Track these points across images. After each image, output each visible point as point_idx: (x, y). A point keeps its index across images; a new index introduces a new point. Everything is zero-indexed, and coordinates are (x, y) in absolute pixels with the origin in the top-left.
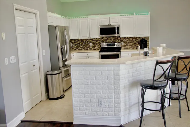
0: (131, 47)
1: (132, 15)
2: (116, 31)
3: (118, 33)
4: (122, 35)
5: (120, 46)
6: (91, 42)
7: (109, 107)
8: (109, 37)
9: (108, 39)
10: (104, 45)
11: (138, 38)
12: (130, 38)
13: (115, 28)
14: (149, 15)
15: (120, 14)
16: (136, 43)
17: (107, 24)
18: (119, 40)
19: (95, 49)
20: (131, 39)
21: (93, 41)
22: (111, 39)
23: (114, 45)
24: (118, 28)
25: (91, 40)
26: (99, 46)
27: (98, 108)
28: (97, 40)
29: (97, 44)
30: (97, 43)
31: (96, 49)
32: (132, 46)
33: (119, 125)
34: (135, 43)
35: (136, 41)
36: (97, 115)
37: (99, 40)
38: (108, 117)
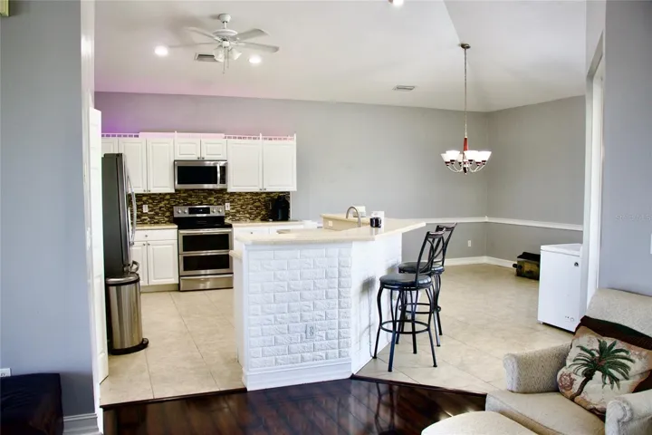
0: (248, 216)
1: (254, 138)
2: (219, 175)
3: (223, 180)
4: (232, 186)
5: (223, 214)
6: (145, 203)
7: (327, 338)
8: (193, 190)
9: (191, 196)
10: (182, 212)
11: (264, 195)
12: (247, 193)
13: (216, 167)
14: (294, 143)
15: (223, 135)
16: (259, 207)
17: (194, 157)
18: (218, 198)
19: (154, 223)
20: (248, 197)
21: (150, 201)
22: (197, 197)
23: (207, 211)
24: (224, 169)
25: (144, 198)
26: (168, 214)
27: (305, 344)
28: (162, 197)
29: (161, 207)
30: (162, 205)
31: (157, 223)
32: (250, 214)
33: (348, 376)
34: (257, 207)
35: (259, 201)
36: (303, 359)
37: (168, 197)
38: (325, 361)
